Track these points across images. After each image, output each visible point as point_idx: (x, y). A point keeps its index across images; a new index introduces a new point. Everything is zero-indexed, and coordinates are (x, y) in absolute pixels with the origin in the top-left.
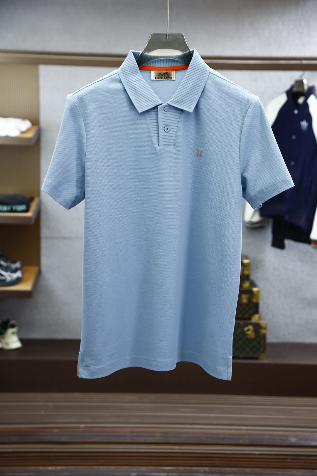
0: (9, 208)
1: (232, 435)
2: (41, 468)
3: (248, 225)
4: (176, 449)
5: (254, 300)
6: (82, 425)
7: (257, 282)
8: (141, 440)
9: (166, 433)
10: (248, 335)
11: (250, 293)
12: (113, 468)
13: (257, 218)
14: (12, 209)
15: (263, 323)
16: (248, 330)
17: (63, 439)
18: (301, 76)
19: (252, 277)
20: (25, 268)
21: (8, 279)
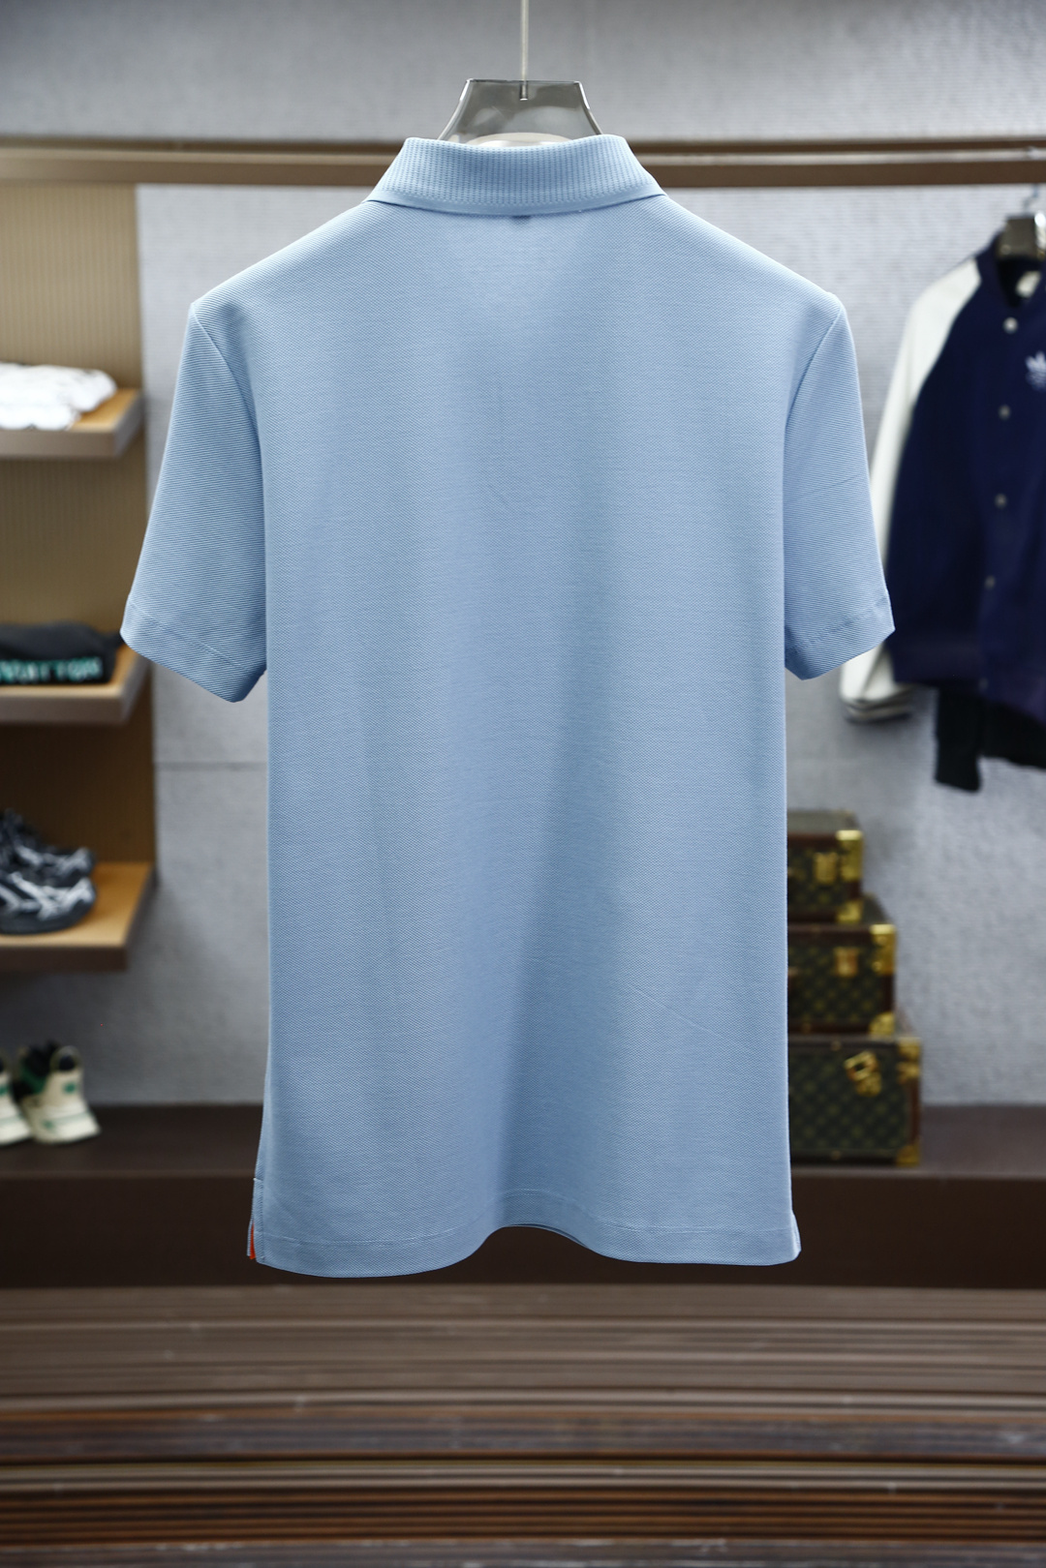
0: (44, 671)
1: (807, 1424)
2: (162, 1547)
3: (853, 712)
4: (618, 1474)
5: (878, 966)
6: (301, 1398)
7: (888, 904)
8: (498, 1446)
9: (584, 1421)
10: (860, 1082)
11: (862, 941)
12: (403, 1542)
13: (883, 688)
14: (53, 672)
15: (907, 1041)
16: (860, 1067)
17: (236, 1447)
18: (1027, 203)
19: (871, 887)
20: (104, 869)
21: (48, 908)
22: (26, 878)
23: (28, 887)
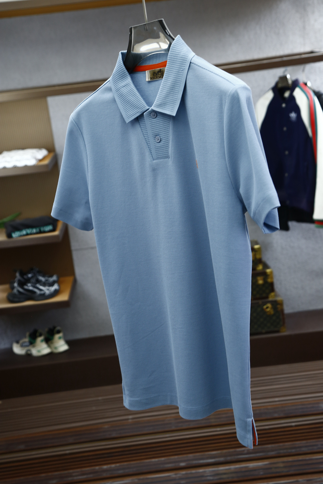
0: (38, 230)
2: (97, 467)
5: (269, 280)
6: (130, 417)
7: (269, 263)
10: (268, 312)
11: (264, 274)
14: (40, 230)
15: (279, 299)
16: (267, 308)
18: (284, 72)
19: (264, 259)
20: (61, 280)
21: (47, 292)
22: (41, 285)
23: (41, 287)
